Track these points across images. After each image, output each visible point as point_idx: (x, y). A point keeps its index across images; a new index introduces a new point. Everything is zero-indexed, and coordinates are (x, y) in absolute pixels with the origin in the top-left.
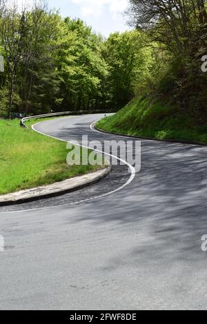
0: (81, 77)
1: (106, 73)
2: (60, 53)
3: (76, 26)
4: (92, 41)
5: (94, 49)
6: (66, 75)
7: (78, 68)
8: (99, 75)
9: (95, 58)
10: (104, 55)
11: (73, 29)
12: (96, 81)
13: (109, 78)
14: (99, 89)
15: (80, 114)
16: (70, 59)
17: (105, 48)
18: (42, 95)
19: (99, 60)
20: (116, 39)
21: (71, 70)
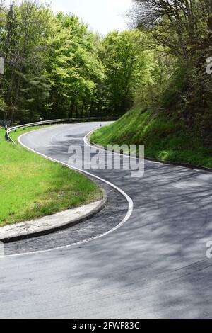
0: (75, 80)
1: (103, 76)
2: (51, 54)
3: (69, 23)
4: (88, 40)
5: (90, 49)
6: (57, 78)
7: (71, 69)
8: (94, 78)
9: (90, 59)
10: (101, 56)
11: (66, 25)
12: (91, 85)
13: (107, 82)
14: (95, 94)
15: (73, 122)
16: (63, 59)
17: (102, 48)
18: (30, 100)
19: (95, 61)
20: (115, 38)
21: (63, 73)
